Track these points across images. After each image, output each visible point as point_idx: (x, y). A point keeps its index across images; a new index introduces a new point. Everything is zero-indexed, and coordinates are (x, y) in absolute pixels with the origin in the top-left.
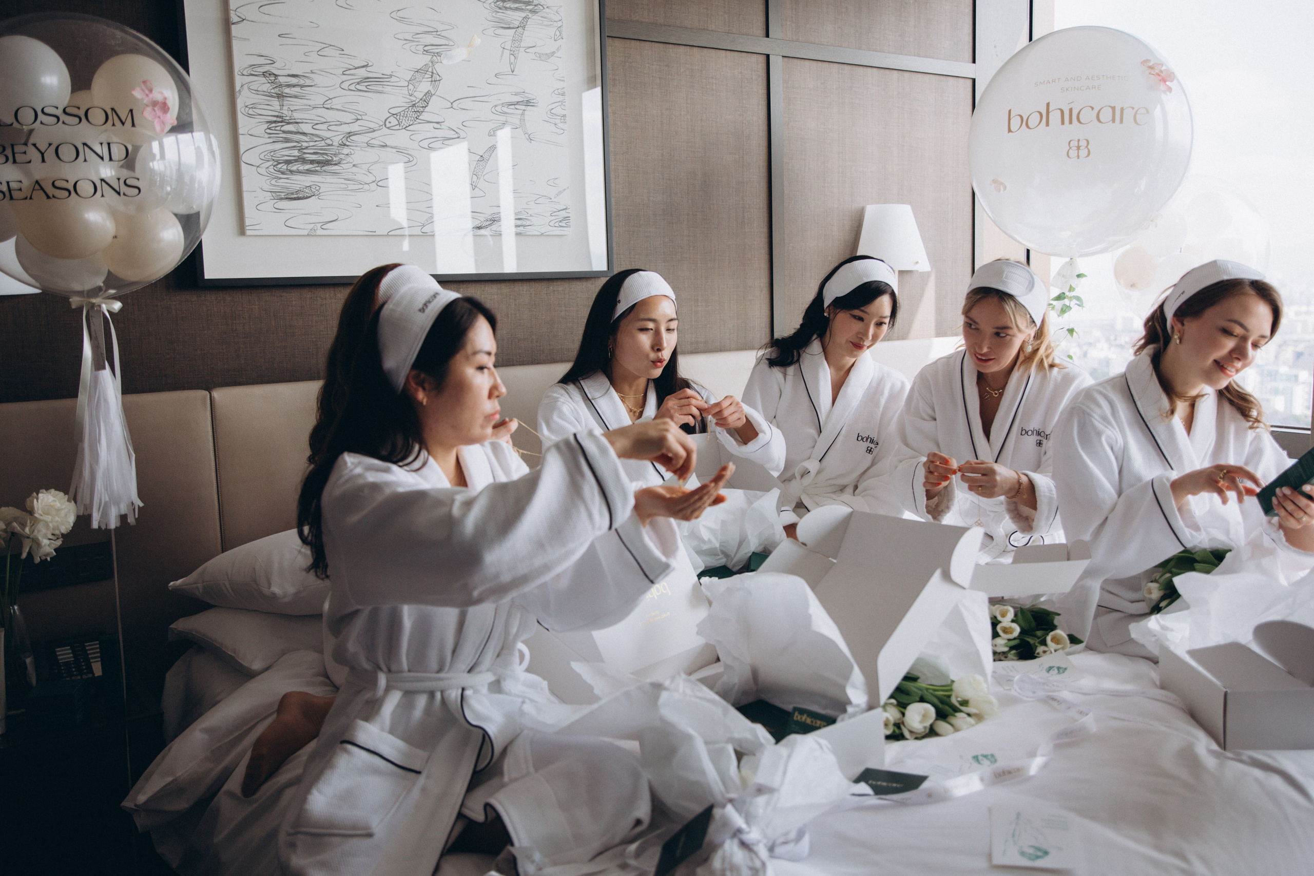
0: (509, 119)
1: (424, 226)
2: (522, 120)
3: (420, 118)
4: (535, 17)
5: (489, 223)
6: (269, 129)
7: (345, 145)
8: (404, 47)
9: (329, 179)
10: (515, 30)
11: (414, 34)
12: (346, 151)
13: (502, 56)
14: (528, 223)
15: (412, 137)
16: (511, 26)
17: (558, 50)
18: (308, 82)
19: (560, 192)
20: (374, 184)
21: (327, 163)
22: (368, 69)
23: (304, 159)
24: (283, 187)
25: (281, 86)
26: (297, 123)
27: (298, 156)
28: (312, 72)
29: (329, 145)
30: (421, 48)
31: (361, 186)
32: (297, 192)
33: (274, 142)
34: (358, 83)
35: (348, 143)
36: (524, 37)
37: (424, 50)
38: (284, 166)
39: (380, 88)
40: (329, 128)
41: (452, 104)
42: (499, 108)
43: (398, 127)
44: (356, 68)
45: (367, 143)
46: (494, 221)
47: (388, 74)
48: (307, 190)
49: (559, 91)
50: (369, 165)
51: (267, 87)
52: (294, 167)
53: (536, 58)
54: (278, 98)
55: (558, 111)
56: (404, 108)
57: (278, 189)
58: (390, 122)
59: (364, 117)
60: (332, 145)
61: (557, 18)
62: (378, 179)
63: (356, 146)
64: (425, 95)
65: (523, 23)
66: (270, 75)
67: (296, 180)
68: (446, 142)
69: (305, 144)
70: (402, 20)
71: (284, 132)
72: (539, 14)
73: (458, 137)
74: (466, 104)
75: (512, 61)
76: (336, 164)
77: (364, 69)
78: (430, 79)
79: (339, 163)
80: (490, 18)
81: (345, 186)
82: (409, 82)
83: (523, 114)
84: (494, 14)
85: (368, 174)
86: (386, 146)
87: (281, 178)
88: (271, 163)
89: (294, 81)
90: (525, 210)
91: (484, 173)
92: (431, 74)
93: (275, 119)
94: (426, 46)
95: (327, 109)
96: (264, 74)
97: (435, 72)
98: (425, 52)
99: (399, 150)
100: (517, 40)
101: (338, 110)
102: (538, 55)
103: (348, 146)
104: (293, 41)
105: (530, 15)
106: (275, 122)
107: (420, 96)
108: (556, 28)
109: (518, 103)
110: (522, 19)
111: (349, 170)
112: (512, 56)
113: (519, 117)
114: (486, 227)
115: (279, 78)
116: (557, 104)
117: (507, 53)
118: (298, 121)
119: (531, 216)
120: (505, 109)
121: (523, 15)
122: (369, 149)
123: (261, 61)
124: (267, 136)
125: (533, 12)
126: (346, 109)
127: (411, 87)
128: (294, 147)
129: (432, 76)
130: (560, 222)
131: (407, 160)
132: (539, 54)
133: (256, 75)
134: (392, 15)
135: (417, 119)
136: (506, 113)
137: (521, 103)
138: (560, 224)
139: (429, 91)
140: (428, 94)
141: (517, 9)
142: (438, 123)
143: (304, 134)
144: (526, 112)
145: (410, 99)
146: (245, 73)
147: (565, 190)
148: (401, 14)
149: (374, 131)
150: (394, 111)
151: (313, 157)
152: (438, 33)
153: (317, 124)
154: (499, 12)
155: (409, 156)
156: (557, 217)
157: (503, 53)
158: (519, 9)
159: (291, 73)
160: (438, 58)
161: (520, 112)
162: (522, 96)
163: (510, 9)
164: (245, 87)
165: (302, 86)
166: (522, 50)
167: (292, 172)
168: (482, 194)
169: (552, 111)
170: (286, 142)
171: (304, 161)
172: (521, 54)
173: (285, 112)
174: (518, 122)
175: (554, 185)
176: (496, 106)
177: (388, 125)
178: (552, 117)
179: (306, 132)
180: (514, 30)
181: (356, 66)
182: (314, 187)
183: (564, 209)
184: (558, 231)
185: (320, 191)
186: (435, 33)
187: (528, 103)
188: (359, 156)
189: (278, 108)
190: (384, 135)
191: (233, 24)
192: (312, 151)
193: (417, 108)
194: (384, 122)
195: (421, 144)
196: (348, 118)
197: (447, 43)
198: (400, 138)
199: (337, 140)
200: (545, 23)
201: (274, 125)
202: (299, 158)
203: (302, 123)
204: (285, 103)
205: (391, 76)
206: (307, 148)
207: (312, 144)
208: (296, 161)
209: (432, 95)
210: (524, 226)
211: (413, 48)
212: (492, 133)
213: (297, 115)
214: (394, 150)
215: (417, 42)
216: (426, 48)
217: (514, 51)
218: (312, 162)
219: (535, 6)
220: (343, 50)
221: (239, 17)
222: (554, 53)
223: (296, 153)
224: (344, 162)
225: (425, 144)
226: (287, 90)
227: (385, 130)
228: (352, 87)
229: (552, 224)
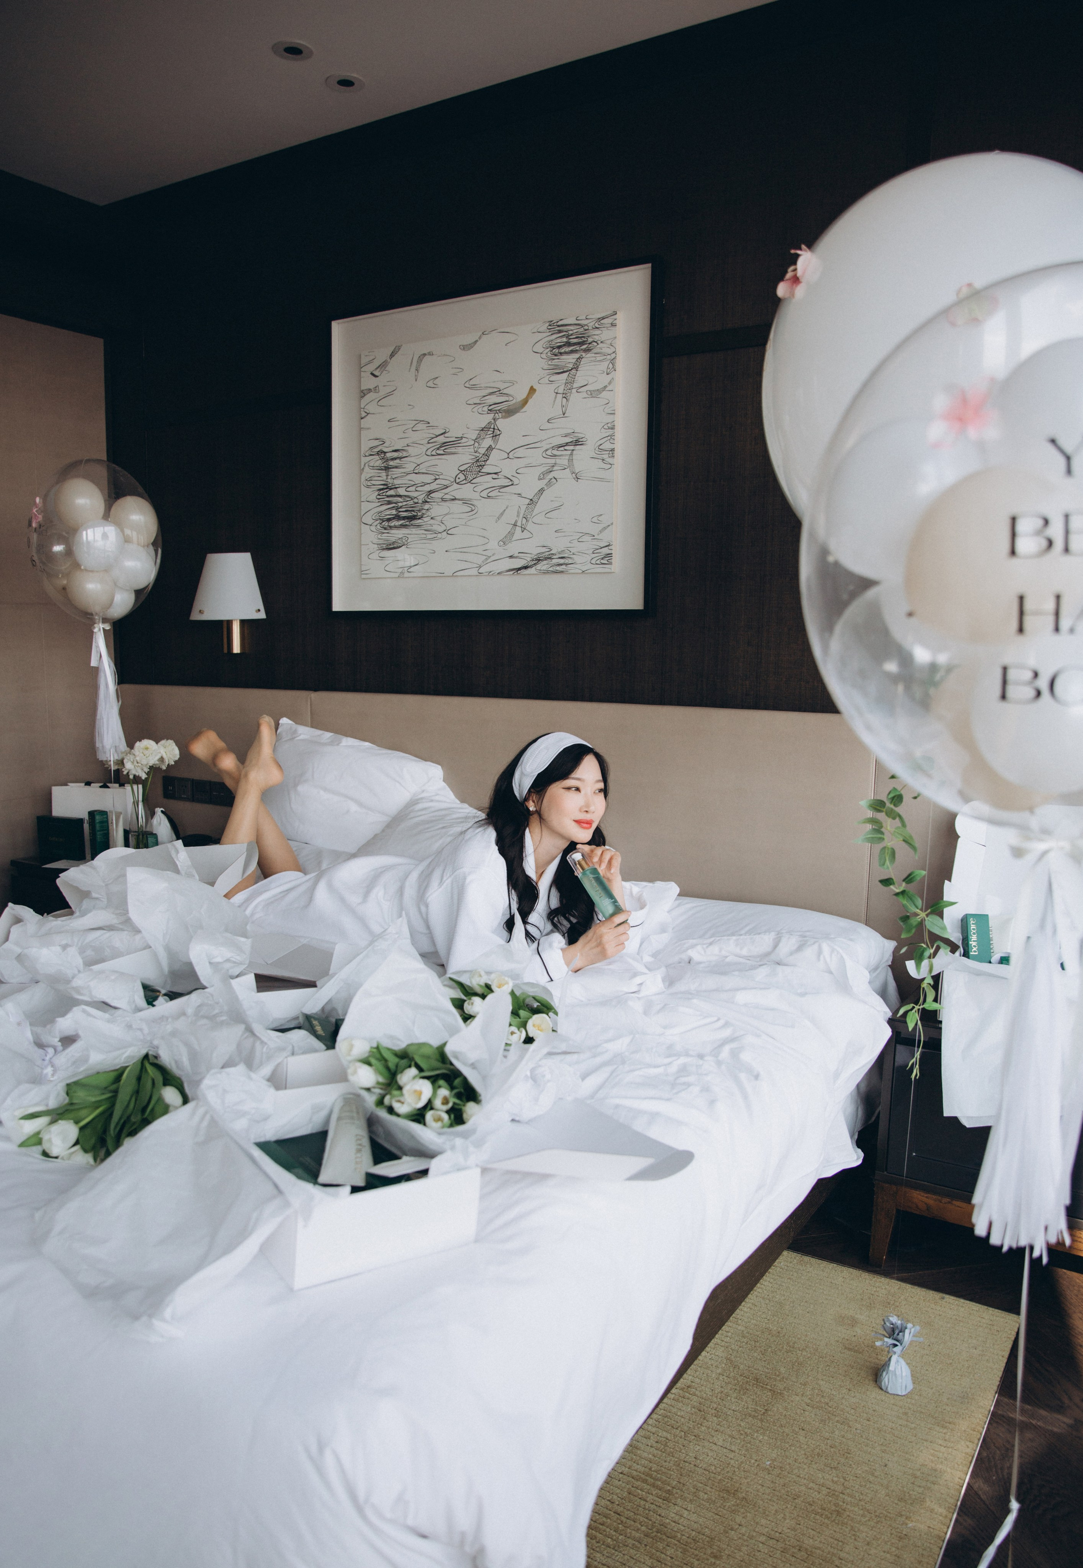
0: (558, 461)
1: (480, 567)
2: (571, 460)
3: (482, 471)
4: (589, 355)
5: (535, 562)
6: (379, 495)
7: (426, 502)
8: (473, 410)
9: (414, 531)
10: (568, 373)
11: (480, 398)
12: (427, 506)
13: (554, 401)
14: (570, 561)
15: (475, 489)
16: (565, 370)
17: (610, 383)
18: (405, 454)
19: (605, 528)
20: (445, 532)
21: (414, 518)
22: (446, 435)
23: (399, 516)
24: (385, 540)
25: (387, 460)
26: (396, 488)
27: (395, 515)
28: (408, 446)
29: (416, 503)
30: (486, 409)
31: (435, 535)
32: (394, 543)
33: (381, 505)
34: (438, 449)
35: (428, 500)
36: (576, 377)
37: (489, 410)
38: (386, 523)
39: (453, 450)
40: (418, 489)
41: (508, 454)
42: (549, 453)
43: (464, 482)
44: (437, 436)
45: (442, 498)
46: (539, 560)
47: (460, 436)
48: (399, 542)
49: (609, 425)
50: (442, 517)
51: (379, 463)
52: (393, 524)
53: (587, 396)
54: (385, 470)
55: (607, 446)
56: (469, 465)
57: (381, 542)
58: (459, 478)
59: (441, 477)
60: (417, 503)
61: (613, 350)
62: (448, 529)
63: (434, 502)
64: (487, 450)
65: (576, 364)
66: (381, 453)
67: (393, 534)
68: (501, 490)
69: (400, 504)
70: (473, 387)
71: (388, 496)
72: (594, 351)
73: (512, 485)
74: (520, 452)
75: (564, 403)
76: (419, 519)
77: (443, 436)
78: (491, 435)
79: (422, 517)
80: (546, 367)
81: (425, 536)
82: (474, 440)
83: (571, 454)
84: (550, 363)
85: (441, 524)
86: (455, 499)
87: (384, 533)
88: (378, 522)
89: (395, 455)
90: (568, 549)
91: (533, 516)
92: (492, 430)
93: (382, 487)
94: (490, 406)
95: (416, 473)
96: (378, 453)
97: (496, 428)
98: (489, 412)
99: (465, 502)
100: (569, 383)
101: (423, 473)
102: (589, 393)
103: (428, 502)
104: (397, 423)
105: (584, 354)
106: (383, 489)
107: (482, 451)
108: (608, 362)
109: (567, 444)
110: (574, 361)
111: (428, 523)
112: (564, 399)
113: (567, 457)
114: (531, 567)
115: (387, 454)
116: (606, 439)
117: (560, 396)
118: (397, 486)
119: (574, 554)
120: (555, 452)
121: (577, 356)
122: (443, 503)
123: (377, 443)
124: (377, 501)
125: (587, 350)
126: (430, 472)
127: (476, 444)
128: (394, 507)
129: (494, 432)
130: (602, 559)
131: (470, 509)
132: (590, 391)
133: (373, 455)
134: (467, 385)
135: (480, 472)
136: (555, 456)
137: (570, 444)
138: (603, 561)
139: (491, 445)
140: (490, 449)
141: (572, 352)
142: (495, 473)
143: (400, 496)
144: (574, 452)
145: (473, 455)
146: (367, 455)
147: (609, 526)
148: (472, 382)
149: (447, 487)
150: (462, 468)
151: (405, 514)
152: (501, 392)
153: (409, 487)
154: (554, 359)
155: (471, 506)
156: (599, 555)
157: (556, 397)
158: (575, 351)
159: (394, 448)
160: (500, 414)
161: (569, 452)
162: (572, 436)
163: (566, 353)
164: (367, 464)
165: (400, 458)
166: (574, 391)
167: (391, 527)
168: (529, 535)
169: (600, 448)
170: (389, 504)
171: (398, 517)
172: (574, 396)
173: (389, 480)
174: (566, 462)
175: (599, 522)
176: (547, 450)
177: (458, 481)
178: (599, 453)
179: (401, 494)
180: (566, 374)
181: (437, 434)
182: (404, 538)
183: (607, 546)
184: (599, 569)
185: (408, 541)
186: (498, 393)
187: (577, 443)
188: (436, 509)
189: (385, 477)
190: (456, 491)
191: (362, 418)
192: (404, 510)
193: (479, 464)
194: (454, 477)
195: (482, 494)
196: (428, 479)
197: (507, 399)
198: (465, 492)
199: (421, 498)
200: (598, 359)
201: (382, 492)
202: (396, 516)
203: (399, 487)
204: (390, 473)
205: (462, 437)
206: (401, 507)
207: (405, 503)
208: (394, 518)
209: (493, 449)
210: (566, 564)
211: (480, 411)
212: (542, 476)
213: (396, 482)
214: (461, 502)
215: (484, 403)
216: (490, 408)
217: (566, 394)
218: (404, 518)
219: (590, 344)
220: (429, 423)
221: (366, 412)
222: (605, 387)
223: (394, 512)
224: (426, 516)
225: (484, 494)
226: (391, 463)
227: (455, 486)
228: (434, 453)
229: (593, 562)
